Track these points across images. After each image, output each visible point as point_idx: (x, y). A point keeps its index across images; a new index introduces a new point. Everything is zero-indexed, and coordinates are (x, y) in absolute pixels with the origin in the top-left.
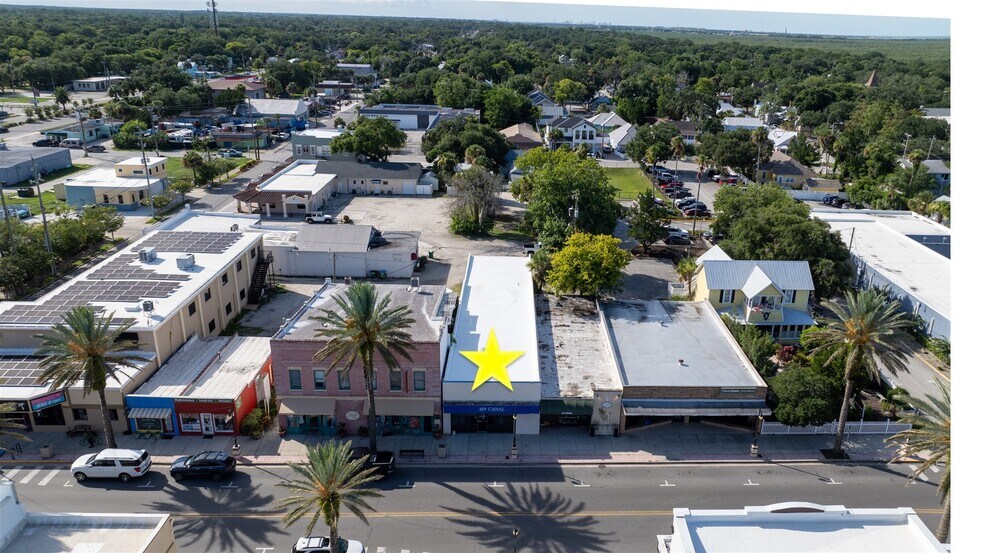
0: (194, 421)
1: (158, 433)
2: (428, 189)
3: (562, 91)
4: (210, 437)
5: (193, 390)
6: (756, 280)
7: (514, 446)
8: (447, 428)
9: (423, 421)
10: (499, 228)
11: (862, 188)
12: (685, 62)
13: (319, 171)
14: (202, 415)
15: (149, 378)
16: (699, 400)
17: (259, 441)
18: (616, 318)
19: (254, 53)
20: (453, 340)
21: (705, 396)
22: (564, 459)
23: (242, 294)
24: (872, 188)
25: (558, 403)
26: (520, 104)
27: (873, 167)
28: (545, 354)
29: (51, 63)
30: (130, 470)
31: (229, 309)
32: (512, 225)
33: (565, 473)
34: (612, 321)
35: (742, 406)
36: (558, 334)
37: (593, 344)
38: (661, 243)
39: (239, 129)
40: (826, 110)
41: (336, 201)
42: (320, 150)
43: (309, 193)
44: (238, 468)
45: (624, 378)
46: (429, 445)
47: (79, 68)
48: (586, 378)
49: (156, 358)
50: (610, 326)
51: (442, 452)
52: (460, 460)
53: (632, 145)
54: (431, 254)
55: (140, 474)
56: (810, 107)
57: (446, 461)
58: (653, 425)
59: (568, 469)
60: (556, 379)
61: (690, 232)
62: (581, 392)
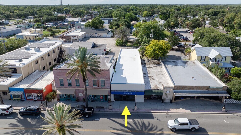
0: (31, 95)
1: (19, 99)
2: (110, 36)
3: (145, 14)
4: (35, 101)
5: (31, 86)
6: (213, 53)
7: (136, 106)
8: (112, 99)
9: (104, 97)
10: (129, 44)
11: (234, 32)
12: (176, 7)
13: (81, 31)
14: (33, 94)
15: (19, 82)
16: (201, 91)
17: (51, 102)
18: (167, 65)
19: (70, 10)
20: (115, 71)
21: (204, 89)
22: (154, 111)
23: (55, 60)
24: (238, 32)
25: (151, 91)
26: (134, 17)
27: (237, 27)
28: (145, 76)
29: (23, 12)
30: (5, 112)
31: (50, 64)
32: (133, 44)
33: (154, 116)
34: (166, 66)
35: (218, 93)
36: (149, 70)
37: (161, 73)
38: (176, 47)
39: (64, 24)
40: (217, 16)
41: (86, 39)
42: (82, 27)
43: (78, 36)
44: (42, 112)
45: (174, 83)
46: (106, 105)
47: (29, 14)
48: (160, 83)
49: (22, 76)
50: (166, 67)
51: (110, 107)
52: (117, 110)
53: (165, 24)
54: (110, 50)
55: (8, 113)
56: (212, 15)
57: (112, 111)
58: (184, 99)
59: (155, 114)
60: (150, 83)
61: (184, 45)
62: (159, 88)
